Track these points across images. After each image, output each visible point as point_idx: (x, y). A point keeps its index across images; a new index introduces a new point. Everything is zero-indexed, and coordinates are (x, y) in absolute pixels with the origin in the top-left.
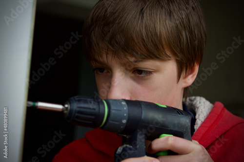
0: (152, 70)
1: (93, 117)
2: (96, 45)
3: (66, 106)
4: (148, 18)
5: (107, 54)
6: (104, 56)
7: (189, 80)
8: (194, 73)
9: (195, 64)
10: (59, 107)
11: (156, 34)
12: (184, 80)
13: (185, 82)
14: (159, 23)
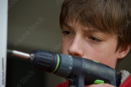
0: (101, 39)
1: (48, 66)
2: (71, 14)
3: (32, 55)
4: (109, 5)
5: (76, 21)
6: (74, 22)
7: (122, 54)
8: (126, 51)
9: (129, 45)
10: (27, 55)
11: (111, 16)
12: (119, 54)
13: (120, 55)
14: (115, 10)
